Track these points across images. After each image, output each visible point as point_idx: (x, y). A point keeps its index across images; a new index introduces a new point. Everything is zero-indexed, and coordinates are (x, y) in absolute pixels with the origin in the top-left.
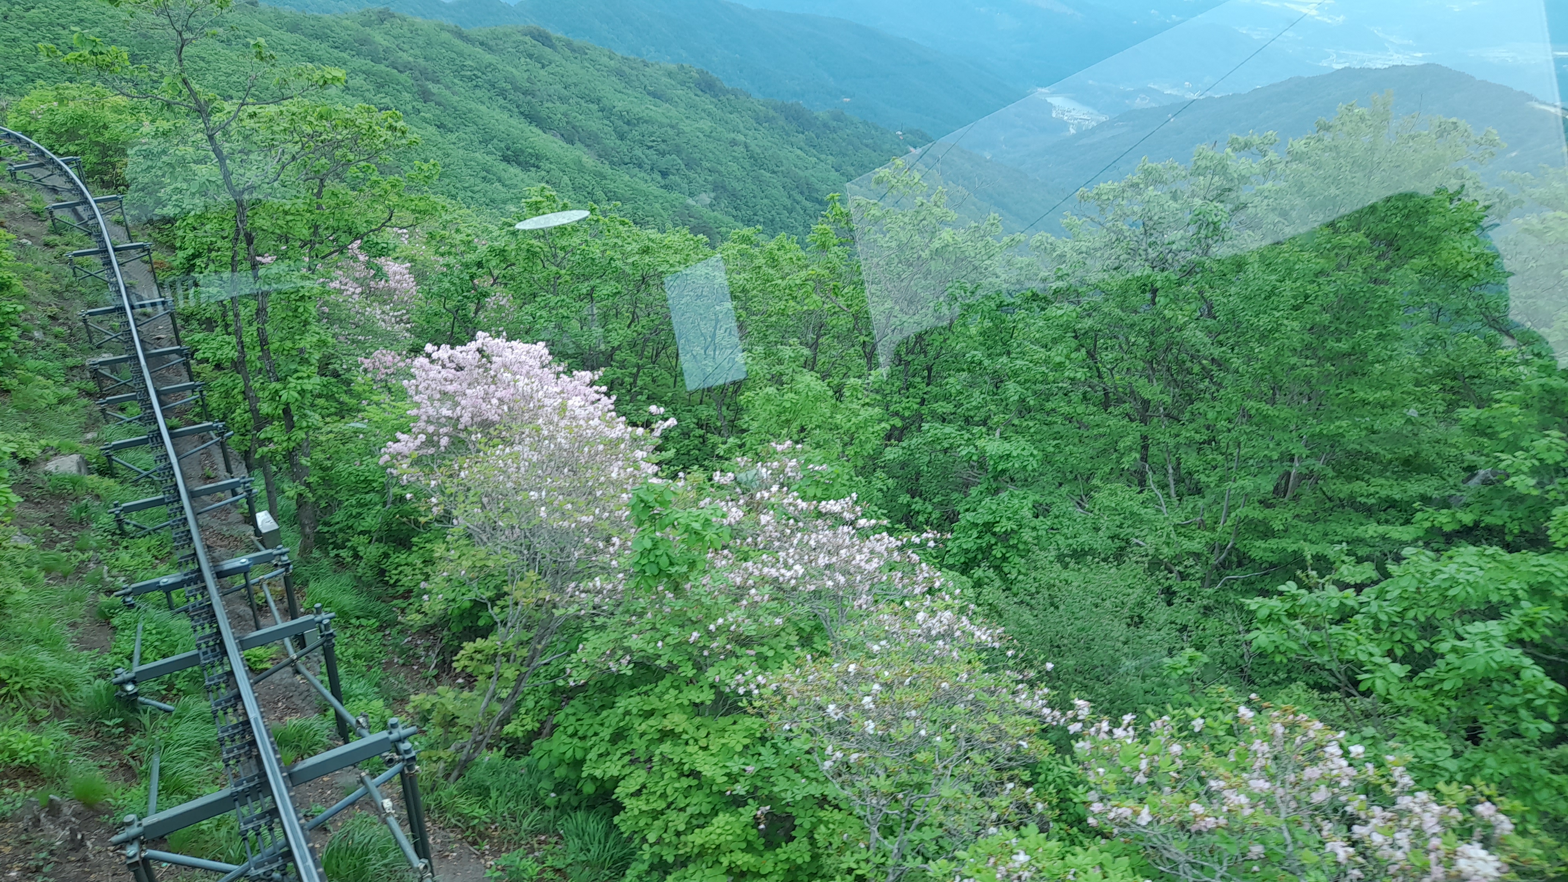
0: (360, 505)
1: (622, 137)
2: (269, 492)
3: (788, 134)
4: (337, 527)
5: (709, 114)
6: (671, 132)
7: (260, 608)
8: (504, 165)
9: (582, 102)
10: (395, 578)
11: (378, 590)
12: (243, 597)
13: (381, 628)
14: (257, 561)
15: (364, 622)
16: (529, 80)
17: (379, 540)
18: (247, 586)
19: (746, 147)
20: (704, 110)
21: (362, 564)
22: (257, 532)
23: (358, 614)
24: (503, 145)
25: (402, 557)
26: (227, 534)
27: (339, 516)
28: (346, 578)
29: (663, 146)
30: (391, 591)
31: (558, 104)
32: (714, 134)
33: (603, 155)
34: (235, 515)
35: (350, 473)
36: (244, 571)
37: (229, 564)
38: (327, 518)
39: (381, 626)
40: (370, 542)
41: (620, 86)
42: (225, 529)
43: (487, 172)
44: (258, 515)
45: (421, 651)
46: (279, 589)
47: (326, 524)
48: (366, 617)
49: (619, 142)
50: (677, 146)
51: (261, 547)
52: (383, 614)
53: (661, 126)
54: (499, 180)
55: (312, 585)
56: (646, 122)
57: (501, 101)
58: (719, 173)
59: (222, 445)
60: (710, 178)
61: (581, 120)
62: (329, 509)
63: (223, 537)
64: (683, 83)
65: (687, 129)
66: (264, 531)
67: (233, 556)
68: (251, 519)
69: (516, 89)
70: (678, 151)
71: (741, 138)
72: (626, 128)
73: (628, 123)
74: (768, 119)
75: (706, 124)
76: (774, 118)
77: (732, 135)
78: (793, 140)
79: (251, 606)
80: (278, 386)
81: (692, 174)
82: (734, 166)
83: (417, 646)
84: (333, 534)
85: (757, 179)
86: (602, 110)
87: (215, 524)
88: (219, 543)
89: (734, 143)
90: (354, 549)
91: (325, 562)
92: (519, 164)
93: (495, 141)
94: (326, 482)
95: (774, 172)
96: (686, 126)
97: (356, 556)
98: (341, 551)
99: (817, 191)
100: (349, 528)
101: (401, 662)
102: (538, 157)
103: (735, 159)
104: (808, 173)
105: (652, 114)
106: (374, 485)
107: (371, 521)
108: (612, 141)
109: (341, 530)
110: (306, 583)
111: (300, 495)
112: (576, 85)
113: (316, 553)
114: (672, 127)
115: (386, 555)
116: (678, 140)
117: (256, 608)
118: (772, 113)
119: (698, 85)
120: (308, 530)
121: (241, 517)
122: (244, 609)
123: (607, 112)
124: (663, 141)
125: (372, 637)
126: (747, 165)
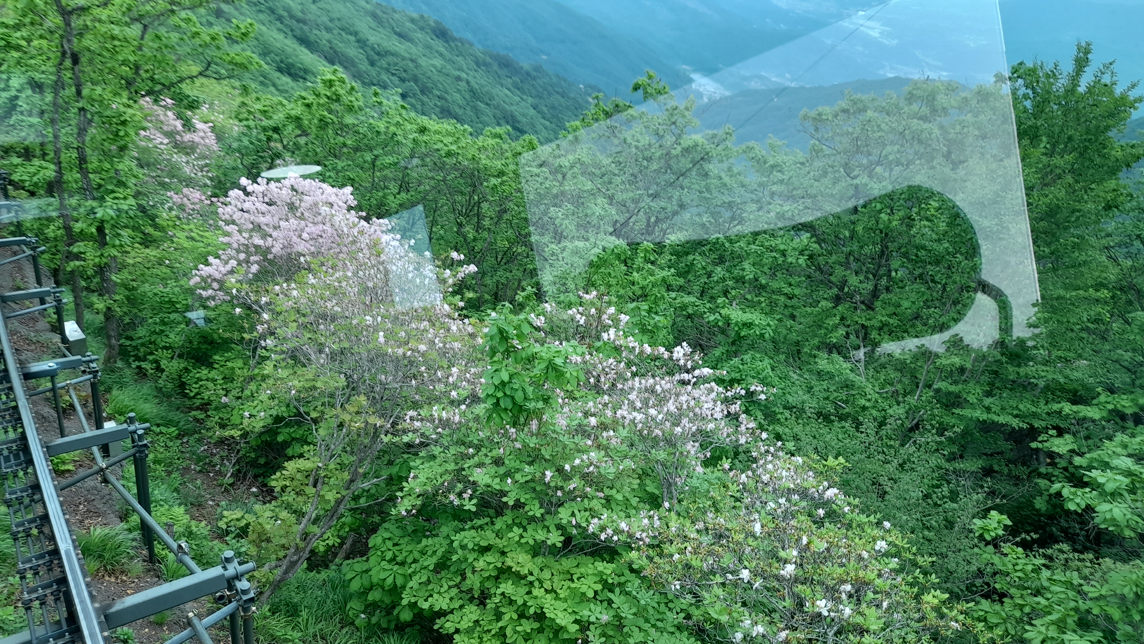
0: (163, 323)
1: (372, 64)
2: (77, 305)
3: (499, 77)
4: (140, 341)
5: (441, 55)
6: (411, 64)
7: (64, 410)
8: (278, 74)
9: (343, 33)
10: (196, 391)
11: (177, 401)
12: (47, 399)
13: (179, 436)
14: (64, 366)
15: (164, 429)
16: (302, 11)
17: (180, 356)
18: (53, 390)
19: (468, 82)
20: (437, 52)
21: (164, 376)
22: (64, 340)
23: (158, 422)
24: (278, 59)
25: (204, 372)
26: (34, 339)
27: (141, 332)
28: (147, 388)
29: (404, 75)
30: (188, 403)
31: (324, 32)
32: (444, 70)
33: (357, 76)
34: (43, 324)
35: (156, 294)
36: (51, 375)
37: (36, 367)
38: (130, 333)
39: (179, 434)
40: (172, 358)
41: (374, 25)
42: (32, 334)
43: (265, 77)
44: (66, 324)
45: (216, 459)
46: (84, 394)
47: (131, 339)
48: (166, 425)
49: (369, 67)
50: (415, 76)
51: (67, 353)
52: (182, 423)
53: (403, 59)
54: (274, 85)
55: (115, 392)
56: (392, 54)
57: (279, 25)
58: (446, 100)
59: (34, 260)
60: (439, 104)
61: (341, 47)
62: (132, 325)
63: (31, 342)
64: (422, 29)
65: (423, 64)
66: (71, 339)
67: (39, 360)
68: (59, 328)
69: (292, 16)
70: (416, 79)
71: (464, 75)
72: (376, 57)
73: (378, 54)
74: (485, 64)
75: (438, 62)
76: (490, 64)
77: (457, 73)
78: (503, 82)
79: (56, 408)
80: (95, 204)
81: (425, 99)
82: (457, 96)
83: (213, 455)
84: (136, 348)
85: (475, 109)
86: (358, 41)
87: (24, 331)
88: (26, 347)
89: (459, 79)
90: (156, 362)
91: (128, 372)
92: (290, 74)
93: (272, 55)
94: (132, 301)
95: (487, 104)
96: (423, 62)
97: (159, 369)
98: (142, 363)
99: (519, 122)
100: (151, 343)
101: (198, 469)
102: (306, 71)
103: (459, 91)
104: (513, 108)
105: (397, 49)
106: (178, 306)
107: (174, 337)
108: (364, 66)
109: (143, 345)
110: (109, 390)
111: (109, 309)
112: (339, 19)
113: (120, 364)
114: (412, 61)
115: (186, 369)
116: (416, 72)
117: (61, 411)
118: (488, 60)
119: (434, 31)
120: (113, 341)
121: (48, 326)
122: (48, 411)
123: (362, 43)
124: (405, 71)
125: (171, 444)
126: (468, 97)
